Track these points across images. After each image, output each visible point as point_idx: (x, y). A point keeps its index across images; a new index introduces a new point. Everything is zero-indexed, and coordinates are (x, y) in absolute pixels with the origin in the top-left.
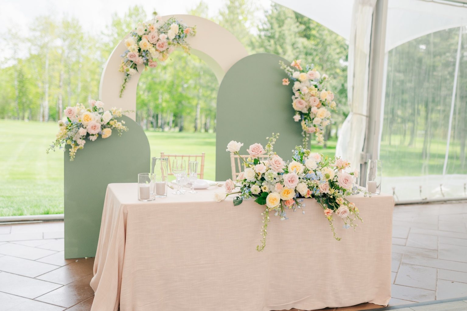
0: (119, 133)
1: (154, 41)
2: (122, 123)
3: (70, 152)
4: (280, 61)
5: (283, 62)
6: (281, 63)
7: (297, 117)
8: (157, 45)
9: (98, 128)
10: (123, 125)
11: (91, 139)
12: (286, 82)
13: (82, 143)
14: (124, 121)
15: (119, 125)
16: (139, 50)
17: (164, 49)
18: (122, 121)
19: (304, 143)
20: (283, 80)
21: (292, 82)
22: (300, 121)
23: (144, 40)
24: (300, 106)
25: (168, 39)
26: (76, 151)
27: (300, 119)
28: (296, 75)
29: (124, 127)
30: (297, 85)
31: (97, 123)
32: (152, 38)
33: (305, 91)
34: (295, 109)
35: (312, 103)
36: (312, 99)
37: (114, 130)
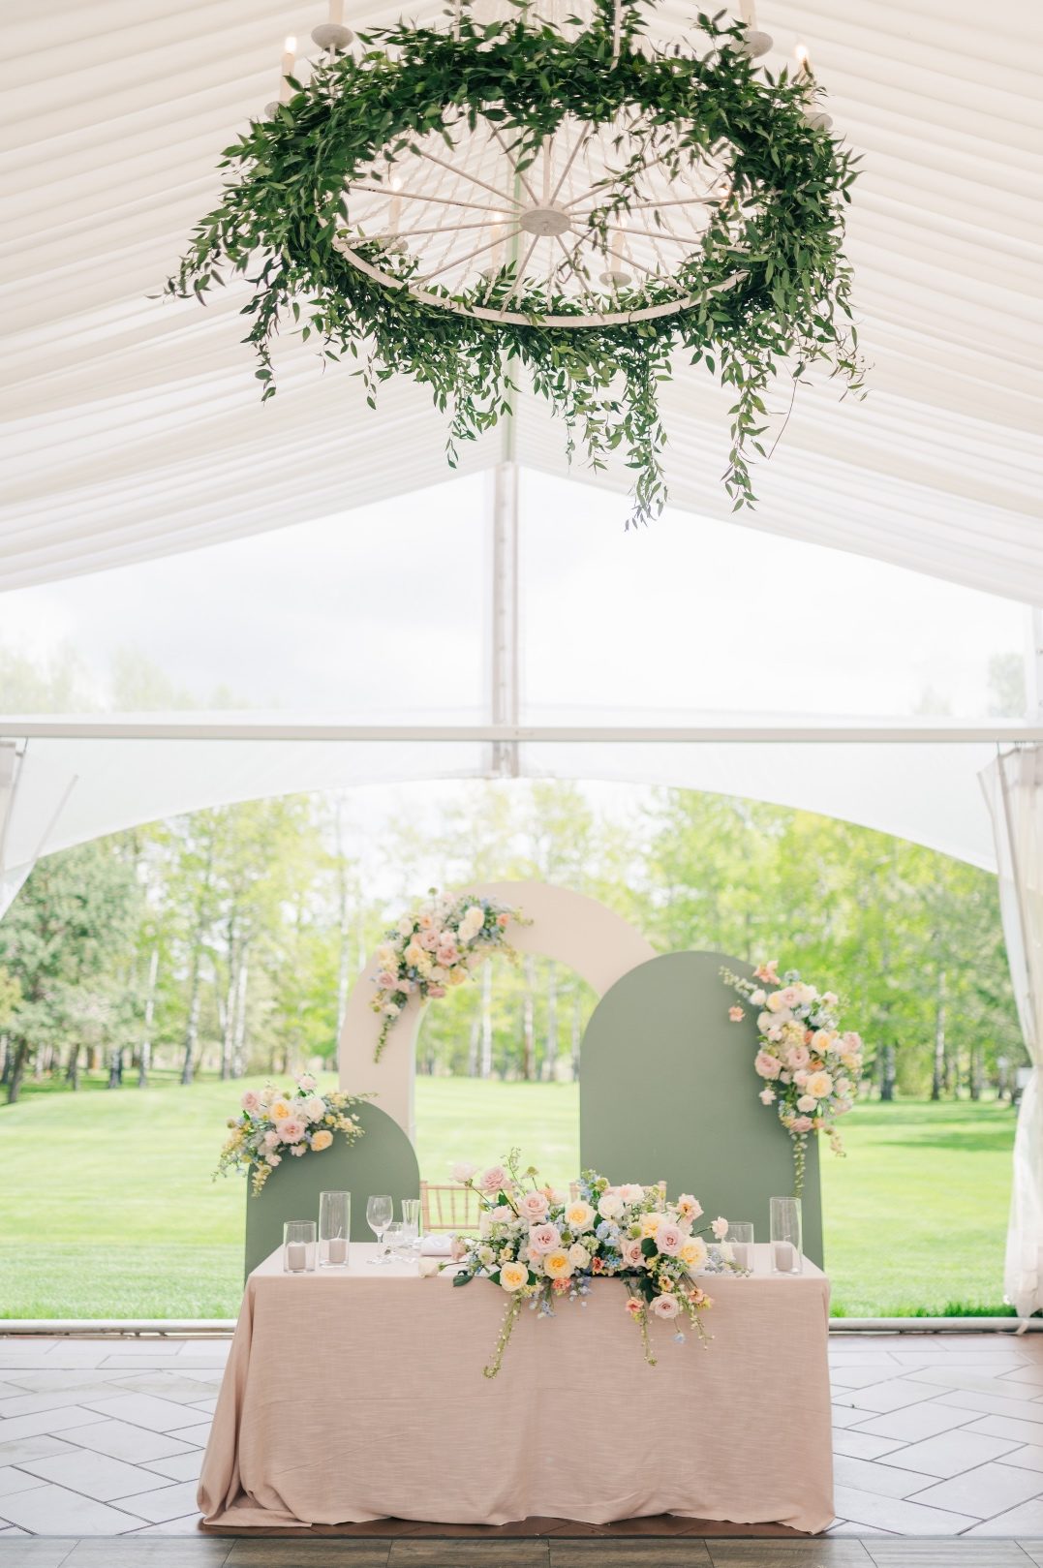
0: (348, 1140)
1: (431, 947)
2: (351, 1118)
3: (255, 1178)
4: (722, 968)
5: (728, 970)
6: (724, 972)
7: (768, 1096)
8: (439, 953)
9: (298, 1131)
10: (355, 1123)
11: (293, 1153)
12: (737, 1015)
13: (274, 1160)
14: (357, 1115)
15: (346, 1124)
16: (403, 966)
17: (454, 960)
18: (354, 1116)
19: (796, 1156)
20: (731, 1010)
21: (754, 1012)
22: (775, 1104)
23: (414, 946)
24: (767, 1069)
25: (458, 941)
26: (265, 1178)
27: (774, 1098)
28: (758, 997)
29: (356, 1128)
30: (763, 1020)
31: (298, 1120)
32: (429, 941)
33: (775, 1034)
34: (761, 1074)
35: (793, 1062)
36: (790, 1054)
37: (339, 1134)
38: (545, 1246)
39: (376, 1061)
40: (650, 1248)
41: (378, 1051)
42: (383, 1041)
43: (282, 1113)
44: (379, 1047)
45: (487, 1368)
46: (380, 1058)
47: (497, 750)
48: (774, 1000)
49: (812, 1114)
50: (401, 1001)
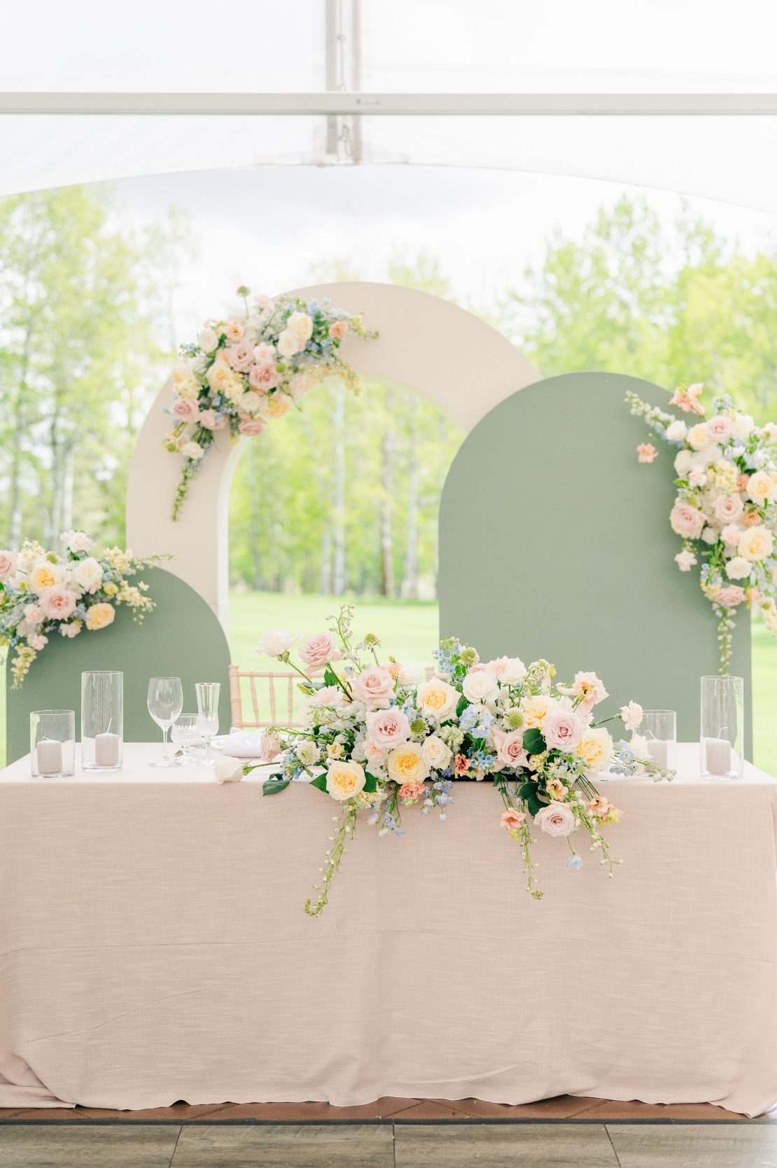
0: (136, 615)
1: (242, 366)
2: (139, 588)
3: (14, 666)
4: (629, 393)
5: (636, 395)
6: (631, 398)
7: (686, 559)
8: (252, 374)
9: (67, 604)
10: (143, 593)
11: (64, 634)
12: (648, 454)
13: (39, 642)
14: (145, 584)
15: (132, 595)
16: (205, 392)
17: (270, 385)
18: (142, 585)
19: (720, 638)
20: (639, 448)
21: (670, 450)
22: (696, 570)
23: (219, 364)
24: (686, 524)
25: (279, 358)
26: (28, 665)
27: (695, 562)
28: (676, 430)
29: (145, 599)
30: (682, 462)
31: (67, 588)
32: (240, 358)
33: (699, 477)
34: (678, 531)
35: (721, 513)
36: (718, 502)
37: (122, 609)
38: (390, 738)
39: (174, 518)
40: (536, 742)
41: (176, 506)
42: (182, 493)
43: (46, 580)
44: (178, 500)
45: (309, 902)
46: (178, 515)
47: (332, 126)
48: (696, 435)
49: (742, 583)
50: (205, 441)
